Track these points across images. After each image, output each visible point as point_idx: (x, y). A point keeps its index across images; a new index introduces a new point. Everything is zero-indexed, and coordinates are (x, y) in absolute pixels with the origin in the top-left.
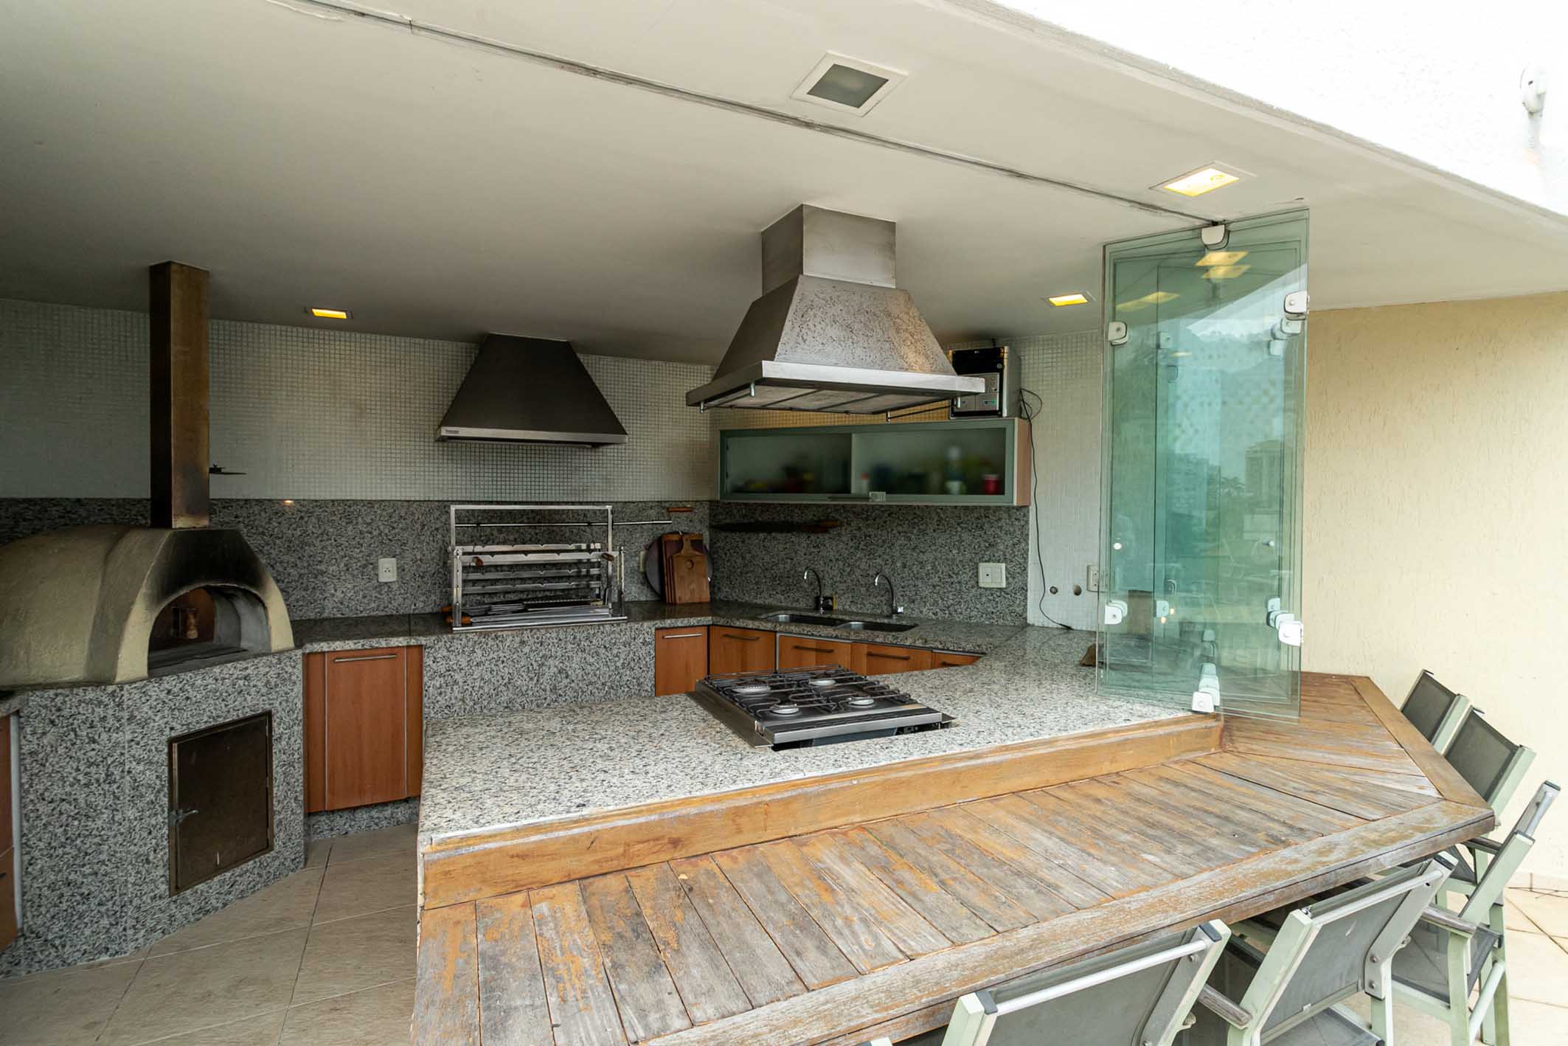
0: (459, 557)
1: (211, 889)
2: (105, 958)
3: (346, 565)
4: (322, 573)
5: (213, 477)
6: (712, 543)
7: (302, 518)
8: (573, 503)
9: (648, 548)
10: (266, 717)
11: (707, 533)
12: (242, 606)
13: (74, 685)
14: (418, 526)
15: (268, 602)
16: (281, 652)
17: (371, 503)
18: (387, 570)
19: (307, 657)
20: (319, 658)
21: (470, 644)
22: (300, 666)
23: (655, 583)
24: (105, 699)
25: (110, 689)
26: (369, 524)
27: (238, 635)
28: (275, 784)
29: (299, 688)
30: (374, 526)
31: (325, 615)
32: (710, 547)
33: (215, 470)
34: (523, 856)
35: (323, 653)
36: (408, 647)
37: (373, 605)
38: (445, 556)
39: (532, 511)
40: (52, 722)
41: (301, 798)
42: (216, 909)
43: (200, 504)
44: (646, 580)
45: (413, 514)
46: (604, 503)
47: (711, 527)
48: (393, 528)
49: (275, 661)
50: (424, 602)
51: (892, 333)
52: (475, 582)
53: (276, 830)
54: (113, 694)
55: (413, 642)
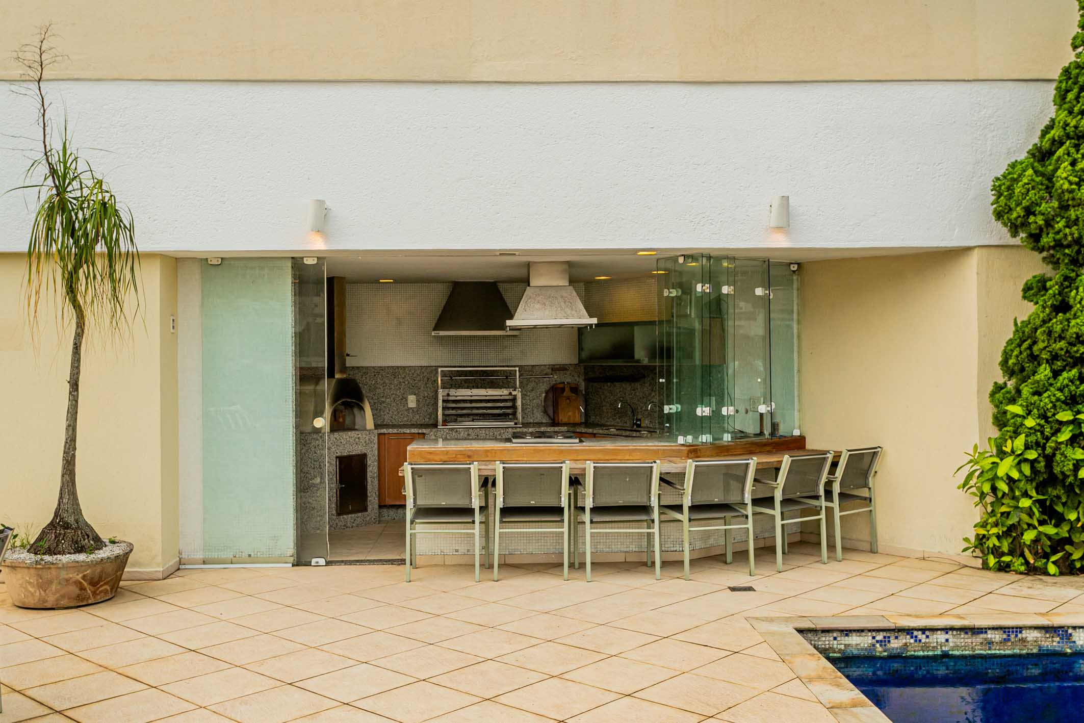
0: (441, 393)
1: (349, 518)
2: (318, 532)
3: (393, 399)
4: (384, 402)
5: (347, 358)
6: (586, 389)
7: (375, 375)
8: (503, 366)
9: (547, 393)
10: (363, 456)
11: (583, 384)
12: (356, 411)
13: (309, 433)
14: (426, 379)
15: (365, 409)
16: (370, 430)
17: (404, 368)
18: (412, 402)
19: (379, 434)
20: (383, 436)
21: (445, 434)
22: (376, 437)
23: (551, 412)
24: (319, 438)
25: (320, 435)
26: (403, 378)
27: (354, 424)
28: (368, 484)
29: (376, 446)
30: (406, 379)
31: (385, 423)
32: (585, 392)
33: (348, 355)
34: (431, 453)
35: (384, 434)
36: (419, 433)
37: (405, 419)
38: (436, 392)
39: (482, 371)
40: (304, 445)
41: (377, 493)
42: (349, 527)
43: (344, 369)
44: (545, 412)
45: (423, 373)
46: (515, 366)
47: (585, 380)
48: (414, 380)
49: (368, 433)
50: (429, 418)
51: (562, 304)
52: (449, 408)
53: (368, 504)
54: (321, 437)
55: (420, 431)
